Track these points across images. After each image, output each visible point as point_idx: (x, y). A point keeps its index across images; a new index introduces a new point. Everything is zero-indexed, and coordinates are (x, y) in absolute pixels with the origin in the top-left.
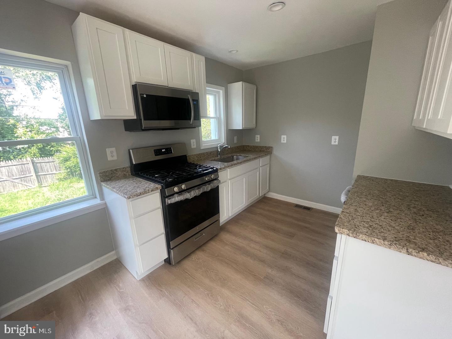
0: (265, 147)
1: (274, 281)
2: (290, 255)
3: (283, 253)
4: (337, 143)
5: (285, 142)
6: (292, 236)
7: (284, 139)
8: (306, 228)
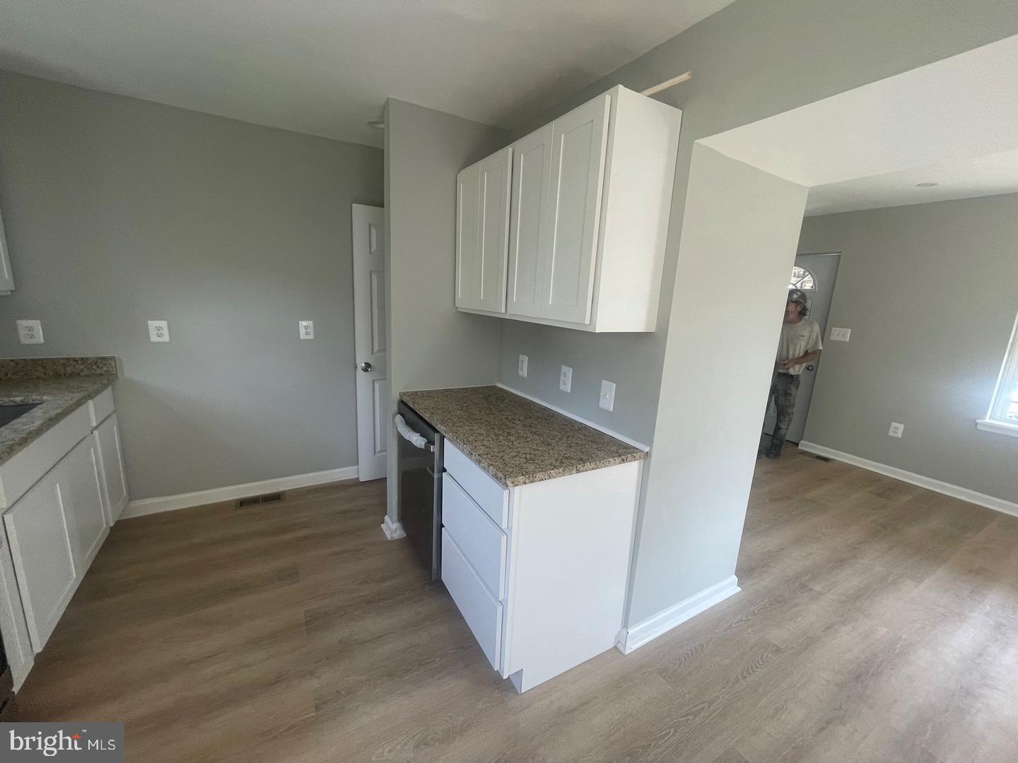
0: (82, 359)
1: (343, 693)
2: (326, 612)
3: (307, 623)
4: (311, 337)
5: (166, 338)
6: (289, 575)
7: (158, 330)
8: (306, 538)
